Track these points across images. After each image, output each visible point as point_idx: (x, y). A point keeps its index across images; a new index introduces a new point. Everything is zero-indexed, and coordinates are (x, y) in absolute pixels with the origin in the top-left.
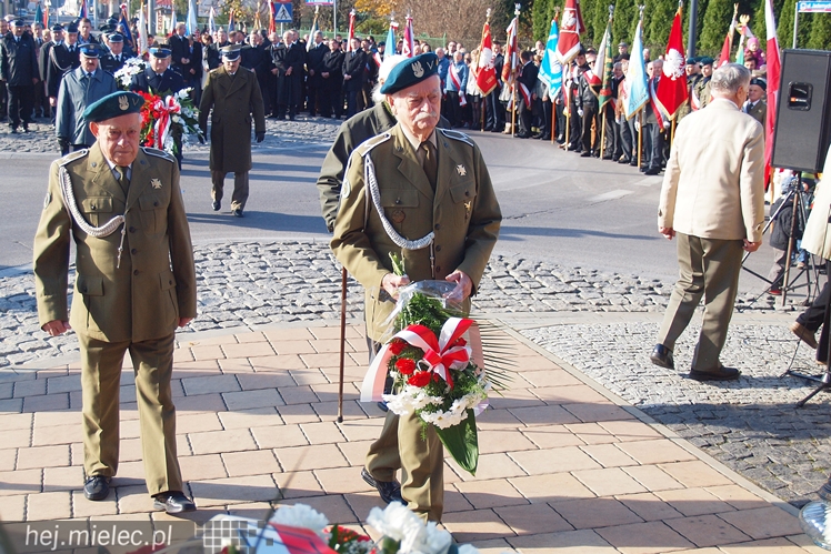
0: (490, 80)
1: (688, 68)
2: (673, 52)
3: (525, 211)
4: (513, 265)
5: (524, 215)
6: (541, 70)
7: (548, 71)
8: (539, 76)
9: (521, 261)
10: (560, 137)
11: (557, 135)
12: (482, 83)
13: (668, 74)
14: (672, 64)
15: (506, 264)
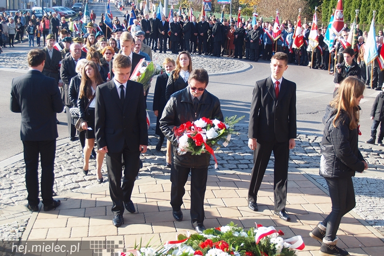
0: (300, 41)
3: (318, 110)
4: (312, 140)
5: (318, 112)
6: (325, 38)
7: (328, 38)
8: (324, 41)
9: (316, 138)
10: (332, 69)
11: (331, 68)
12: (297, 44)
15: (309, 140)
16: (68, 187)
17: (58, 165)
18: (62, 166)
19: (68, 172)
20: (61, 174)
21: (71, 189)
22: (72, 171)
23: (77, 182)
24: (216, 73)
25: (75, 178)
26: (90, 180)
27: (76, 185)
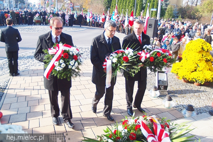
1: (134, 19)
2: (132, 17)
12: (103, 21)
13: (131, 20)
14: (131, 19)
16: (24, 68)
17: (19, 61)
18: (21, 62)
19: (24, 64)
20: (21, 64)
21: (25, 69)
22: (25, 63)
23: (27, 67)
24: (75, 31)
25: (26, 65)
26: (32, 66)
27: (27, 68)
